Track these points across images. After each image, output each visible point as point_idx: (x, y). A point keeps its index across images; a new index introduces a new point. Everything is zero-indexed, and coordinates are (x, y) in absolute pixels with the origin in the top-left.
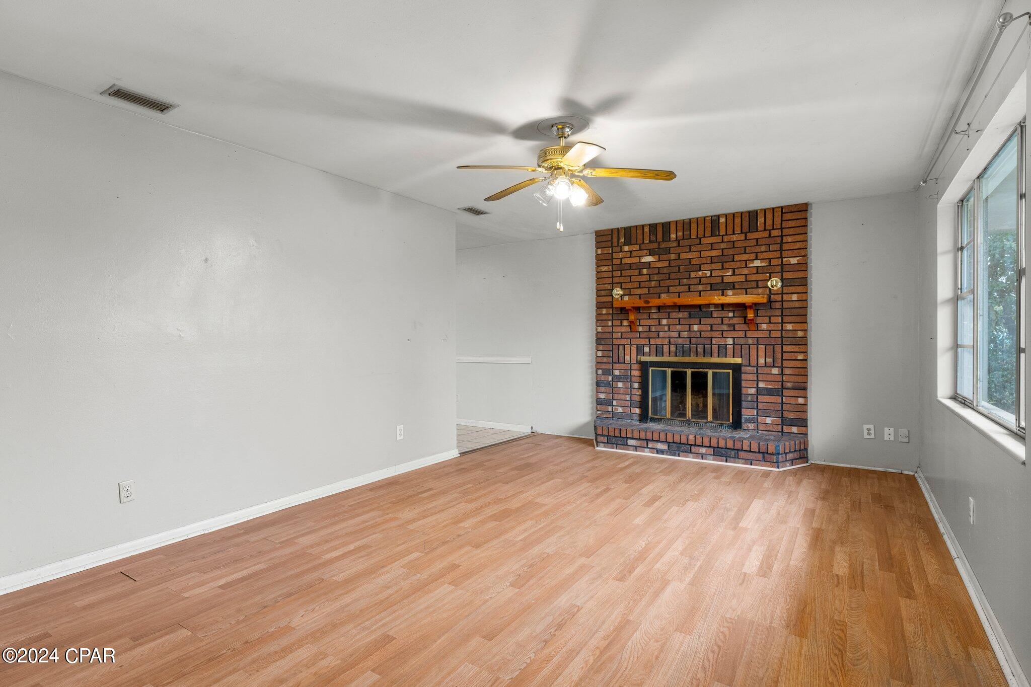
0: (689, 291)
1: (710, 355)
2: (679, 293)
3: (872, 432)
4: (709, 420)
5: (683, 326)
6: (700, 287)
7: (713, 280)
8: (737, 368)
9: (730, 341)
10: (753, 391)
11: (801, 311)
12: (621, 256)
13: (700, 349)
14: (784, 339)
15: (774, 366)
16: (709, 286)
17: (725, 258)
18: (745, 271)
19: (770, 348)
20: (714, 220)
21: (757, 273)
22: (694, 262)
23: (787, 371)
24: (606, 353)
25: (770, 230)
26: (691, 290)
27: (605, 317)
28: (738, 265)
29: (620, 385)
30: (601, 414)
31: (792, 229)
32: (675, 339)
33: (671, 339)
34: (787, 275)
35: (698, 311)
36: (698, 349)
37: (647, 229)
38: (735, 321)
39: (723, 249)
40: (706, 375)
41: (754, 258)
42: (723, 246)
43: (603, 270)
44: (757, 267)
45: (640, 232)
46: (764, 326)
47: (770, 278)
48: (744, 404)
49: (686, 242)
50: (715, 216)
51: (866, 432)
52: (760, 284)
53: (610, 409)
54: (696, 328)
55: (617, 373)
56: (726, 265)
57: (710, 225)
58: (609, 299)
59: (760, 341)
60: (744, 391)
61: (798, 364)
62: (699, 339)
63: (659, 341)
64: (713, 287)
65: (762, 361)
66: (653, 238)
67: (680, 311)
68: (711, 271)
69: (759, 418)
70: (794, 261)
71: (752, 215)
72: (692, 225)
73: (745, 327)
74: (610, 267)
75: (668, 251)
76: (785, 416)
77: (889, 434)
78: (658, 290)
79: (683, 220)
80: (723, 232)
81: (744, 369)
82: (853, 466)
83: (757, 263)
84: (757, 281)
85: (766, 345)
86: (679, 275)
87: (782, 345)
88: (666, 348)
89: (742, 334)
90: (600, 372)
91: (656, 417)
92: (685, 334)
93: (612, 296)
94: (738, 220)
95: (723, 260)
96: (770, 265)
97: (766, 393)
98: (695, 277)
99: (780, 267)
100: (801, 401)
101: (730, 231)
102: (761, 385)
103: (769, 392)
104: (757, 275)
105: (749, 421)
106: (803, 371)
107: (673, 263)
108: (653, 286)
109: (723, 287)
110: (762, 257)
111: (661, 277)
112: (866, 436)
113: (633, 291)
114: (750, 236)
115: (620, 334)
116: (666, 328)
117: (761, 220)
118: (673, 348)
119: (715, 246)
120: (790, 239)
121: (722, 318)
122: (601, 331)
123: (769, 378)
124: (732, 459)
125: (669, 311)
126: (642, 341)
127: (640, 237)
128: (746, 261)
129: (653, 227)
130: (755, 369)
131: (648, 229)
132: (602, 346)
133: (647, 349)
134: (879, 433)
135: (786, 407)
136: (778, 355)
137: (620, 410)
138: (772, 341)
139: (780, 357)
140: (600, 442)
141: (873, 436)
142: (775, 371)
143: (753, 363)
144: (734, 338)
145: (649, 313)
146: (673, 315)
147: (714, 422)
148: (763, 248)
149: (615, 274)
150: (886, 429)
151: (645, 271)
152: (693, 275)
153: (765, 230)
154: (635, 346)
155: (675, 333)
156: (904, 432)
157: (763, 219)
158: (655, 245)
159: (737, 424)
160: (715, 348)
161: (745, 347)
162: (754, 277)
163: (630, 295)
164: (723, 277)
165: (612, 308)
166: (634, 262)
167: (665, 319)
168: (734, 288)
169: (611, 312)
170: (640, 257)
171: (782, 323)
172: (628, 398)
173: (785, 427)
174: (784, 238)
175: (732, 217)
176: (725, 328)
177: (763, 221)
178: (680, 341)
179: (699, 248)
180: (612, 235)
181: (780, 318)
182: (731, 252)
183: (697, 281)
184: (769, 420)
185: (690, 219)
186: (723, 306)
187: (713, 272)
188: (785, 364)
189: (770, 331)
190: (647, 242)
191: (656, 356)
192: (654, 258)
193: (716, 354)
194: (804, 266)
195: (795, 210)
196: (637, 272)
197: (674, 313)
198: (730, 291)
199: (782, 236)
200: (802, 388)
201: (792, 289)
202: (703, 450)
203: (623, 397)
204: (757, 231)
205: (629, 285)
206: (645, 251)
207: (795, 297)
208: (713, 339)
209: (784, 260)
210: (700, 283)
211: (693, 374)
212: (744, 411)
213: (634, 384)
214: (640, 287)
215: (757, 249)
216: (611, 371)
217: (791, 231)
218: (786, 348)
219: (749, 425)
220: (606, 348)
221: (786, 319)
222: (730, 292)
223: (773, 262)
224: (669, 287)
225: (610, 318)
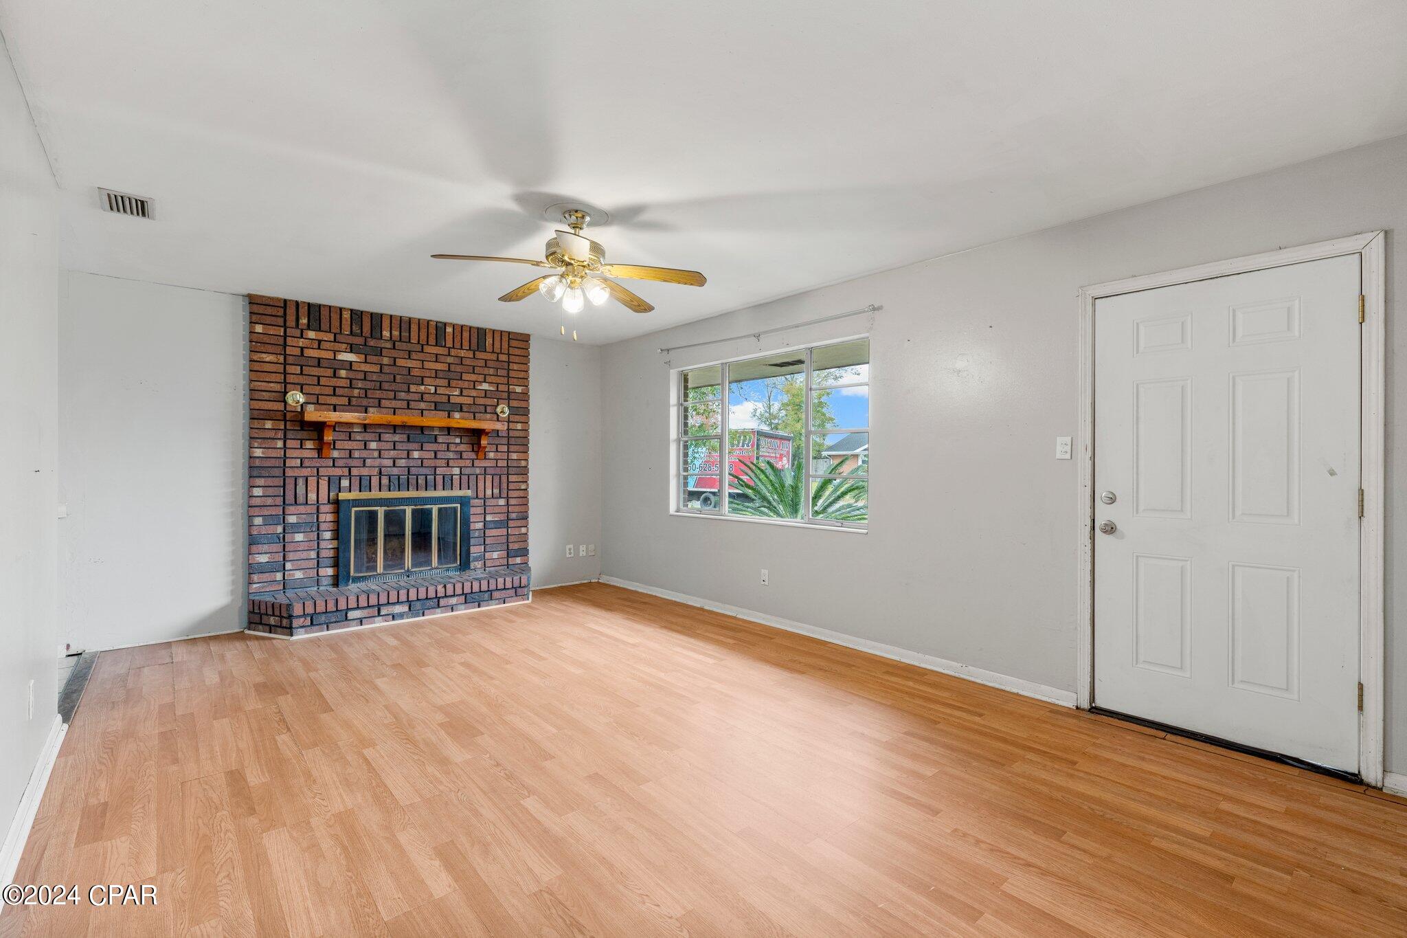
0: (408, 408)
1: (433, 488)
2: (395, 409)
3: (572, 551)
4: (433, 566)
5: (400, 452)
6: (423, 405)
7: (437, 398)
8: (464, 502)
9: (457, 471)
10: (480, 525)
11: (524, 441)
12: (301, 344)
13: (421, 481)
14: (510, 468)
15: (500, 497)
16: (433, 404)
17: (452, 375)
18: (474, 393)
19: (496, 479)
20: (441, 327)
21: (485, 397)
22: (415, 372)
23: (512, 502)
24: (270, 491)
25: (498, 354)
26: (410, 407)
27: (272, 434)
28: (466, 385)
29: (299, 537)
30: (259, 588)
31: (518, 357)
32: (389, 469)
33: (383, 469)
34: (514, 403)
35: (417, 433)
36: (419, 481)
37: (346, 315)
38: (462, 448)
39: (449, 364)
40: (429, 512)
41: (483, 380)
42: (449, 360)
43: (268, 359)
44: (486, 391)
45: (335, 317)
46: (491, 455)
47: (498, 405)
48: (472, 541)
49: (404, 346)
50: (441, 322)
51: (568, 551)
52: (489, 409)
53: (279, 576)
54: (416, 454)
55: (292, 519)
56: (453, 383)
57: (435, 332)
58: (280, 406)
59: (488, 471)
60: (472, 526)
61: (521, 494)
62: (421, 469)
63: (365, 472)
64: (437, 406)
65: (489, 492)
66: (356, 329)
67: (395, 432)
68: (436, 387)
69: (487, 554)
70: (519, 389)
71: (481, 333)
72: (412, 326)
73: (473, 456)
74: (281, 359)
75: (379, 352)
76: (511, 547)
77: (583, 551)
78: (365, 402)
79: (401, 317)
80: (449, 344)
81: (472, 501)
82: (559, 585)
83: (485, 386)
84: (485, 406)
85: (493, 475)
86: (394, 386)
87: (508, 474)
88: (375, 481)
89: (469, 463)
90: (258, 521)
91: (362, 575)
92: (402, 463)
93: (285, 402)
94: (466, 335)
95: (450, 377)
96: (497, 390)
97: (493, 526)
98: (415, 391)
99: (506, 394)
100: (523, 530)
101: (458, 345)
102: (489, 518)
103: (498, 525)
104: (484, 399)
105: (476, 559)
106: (524, 500)
107: (386, 369)
108: (356, 395)
109: (448, 407)
110: (490, 381)
111: (368, 385)
112: (568, 556)
113: (322, 399)
114: (479, 355)
115: (299, 461)
116: (376, 454)
117: (489, 341)
118: (385, 481)
119: (441, 358)
120: (515, 367)
121: (448, 444)
122: (262, 456)
123: (497, 510)
124: (485, 603)
125: (381, 431)
126: (338, 472)
127: (335, 323)
128: (474, 382)
129: (357, 315)
130: (483, 501)
131: (349, 315)
132: (263, 479)
133: (345, 483)
134: (577, 550)
135: (511, 539)
136: (504, 485)
137: (299, 575)
138: (498, 471)
139: (506, 487)
140: (297, 628)
141: (572, 555)
142: (502, 502)
143: (481, 495)
144: (461, 468)
145: (350, 433)
146: (386, 437)
147: (440, 567)
148: (491, 371)
149: (290, 369)
150: (581, 547)
151: (343, 373)
152: (413, 388)
153: (493, 352)
154: (327, 478)
155: (389, 460)
156: (592, 547)
157: (492, 340)
158: (360, 340)
159: (465, 565)
160: (439, 479)
161: (473, 478)
162: (482, 401)
163: (318, 403)
164: (449, 396)
165: (285, 420)
166: (324, 357)
167: (373, 441)
168: (461, 410)
169: (283, 427)
170: (335, 352)
171: (508, 452)
172: (313, 555)
173: (510, 559)
174: (511, 364)
175: (460, 329)
176: (451, 455)
177: (492, 342)
178: (395, 471)
179: (421, 356)
180: (285, 307)
181: (506, 446)
182: (459, 369)
183: (417, 397)
184: (495, 555)
185: (410, 318)
186: (449, 430)
187: (438, 388)
188: (512, 494)
189: (497, 460)
190: (347, 333)
191: (360, 491)
192: (359, 357)
193: (440, 486)
194: (525, 396)
195: (520, 339)
196: (329, 372)
197: (388, 435)
198: (457, 413)
199: (509, 362)
200: (524, 517)
201: (517, 418)
202: (454, 601)
203: (304, 555)
204: (485, 351)
205: (317, 390)
206: (344, 346)
207: (519, 426)
208: (437, 469)
209: (511, 387)
210: (422, 400)
211: (414, 512)
212: (473, 549)
213: (324, 533)
214: (334, 395)
215: (486, 371)
216: (282, 517)
217: (517, 359)
218: (512, 478)
219: (476, 563)
220: (270, 482)
221: (512, 448)
222: (457, 415)
223: (501, 388)
224: (380, 400)
225: (280, 434)
